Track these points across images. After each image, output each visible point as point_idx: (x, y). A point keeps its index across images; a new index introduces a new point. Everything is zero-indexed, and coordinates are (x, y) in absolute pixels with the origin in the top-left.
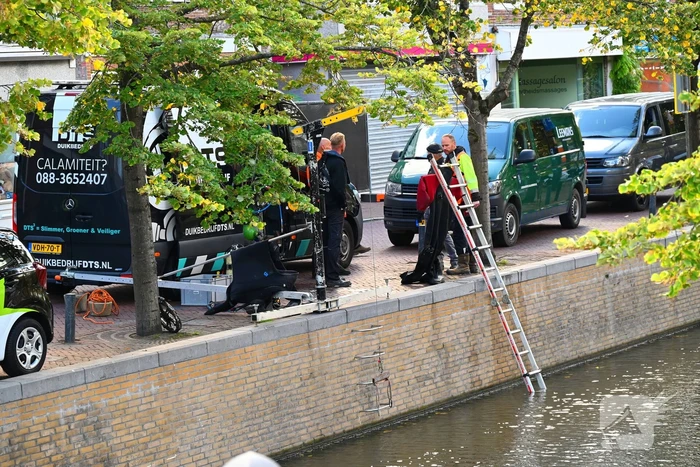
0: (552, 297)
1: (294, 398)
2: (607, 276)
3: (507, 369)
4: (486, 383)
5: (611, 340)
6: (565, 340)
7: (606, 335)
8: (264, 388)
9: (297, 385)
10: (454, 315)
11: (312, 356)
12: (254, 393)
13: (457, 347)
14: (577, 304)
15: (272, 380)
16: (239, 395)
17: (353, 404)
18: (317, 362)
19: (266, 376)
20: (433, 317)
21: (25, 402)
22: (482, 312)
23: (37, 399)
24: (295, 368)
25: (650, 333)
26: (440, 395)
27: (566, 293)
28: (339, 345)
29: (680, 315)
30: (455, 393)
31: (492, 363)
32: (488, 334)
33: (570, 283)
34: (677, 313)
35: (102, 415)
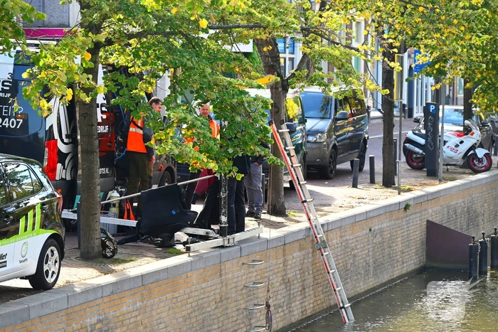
0: (343, 244)
1: (212, 317)
2: (370, 230)
3: (319, 302)
4: (309, 313)
5: (372, 282)
6: (349, 280)
7: (369, 278)
8: (196, 308)
9: (214, 307)
10: (294, 255)
11: (222, 283)
12: (191, 313)
13: (295, 282)
14: (356, 251)
15: (200, 302)
16: (184, 313)
17: (242, 326)
18: (224, 289)
19: (197, 298)
20: (284, 255)
21: (69, 311)
22: (308, 254)
23: (76, 309)
24: (213, 293)
25: (390, 279)
26: (285, 321)
27: (350, 242)
28: (236, 275)
29: (405, 265)
30: (294, 320)
31: (312, 296)
32: (311, 272)
33: (352, 234)
34: (403, 263)
35: (111, 325)
